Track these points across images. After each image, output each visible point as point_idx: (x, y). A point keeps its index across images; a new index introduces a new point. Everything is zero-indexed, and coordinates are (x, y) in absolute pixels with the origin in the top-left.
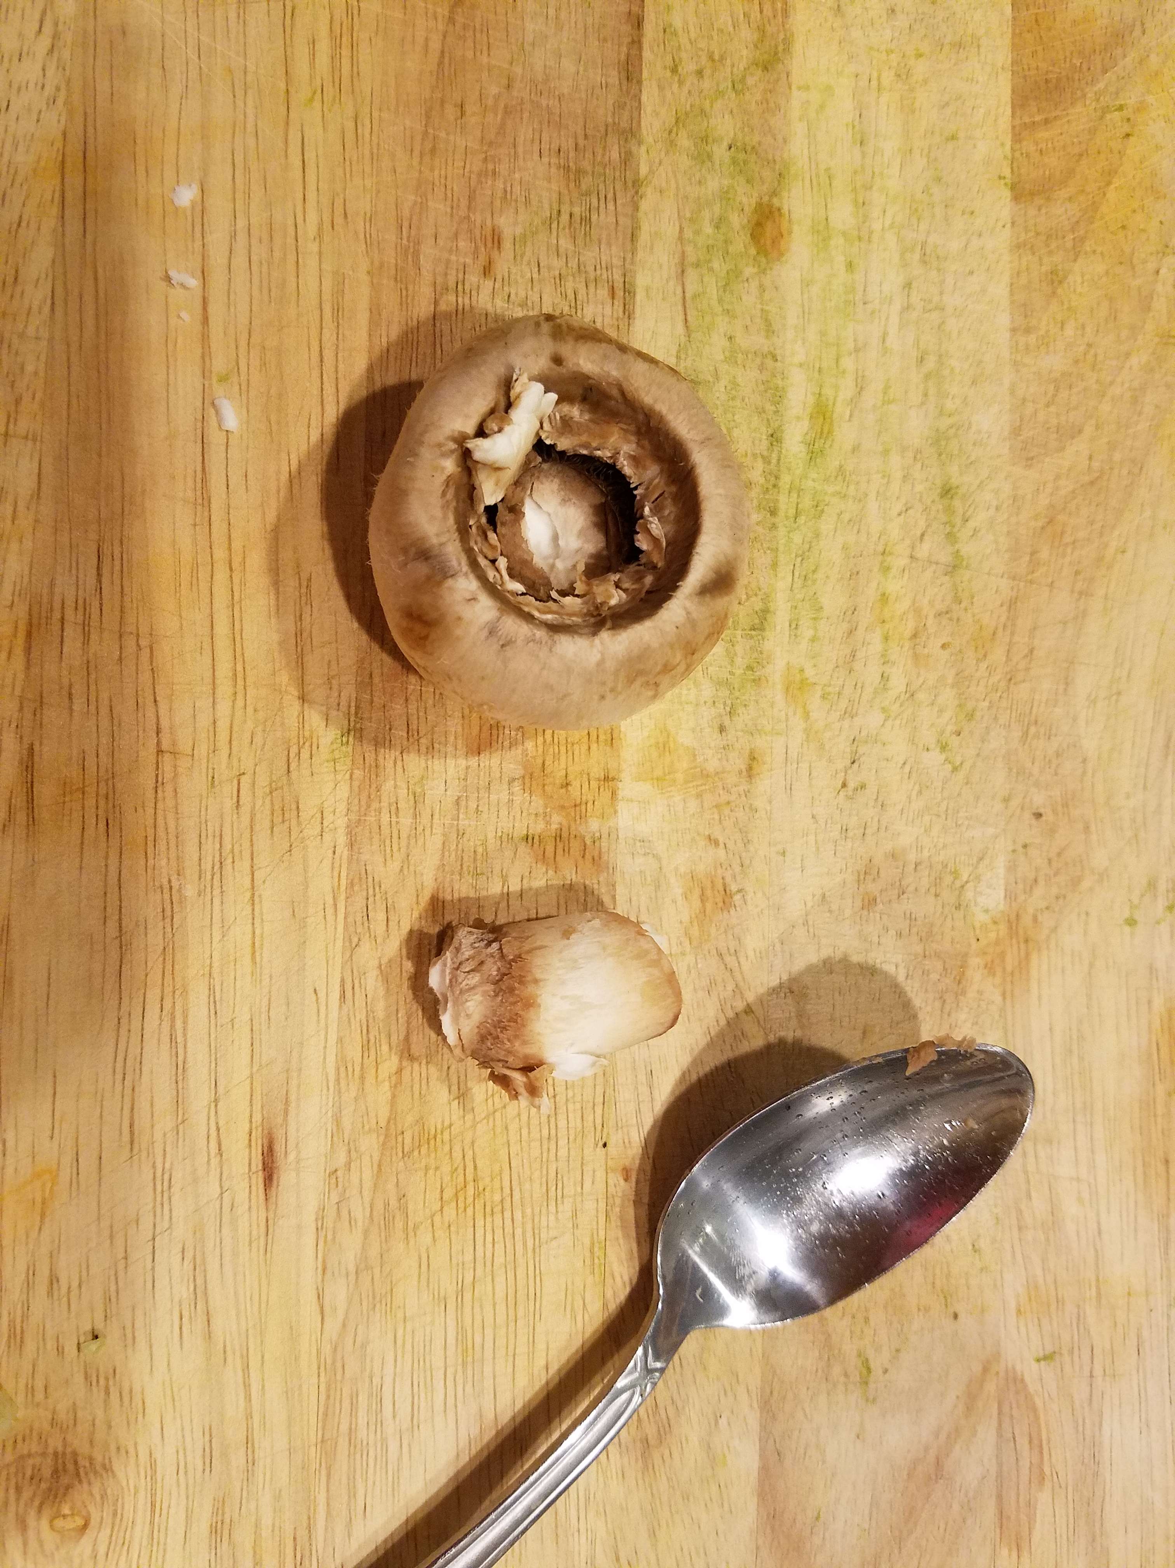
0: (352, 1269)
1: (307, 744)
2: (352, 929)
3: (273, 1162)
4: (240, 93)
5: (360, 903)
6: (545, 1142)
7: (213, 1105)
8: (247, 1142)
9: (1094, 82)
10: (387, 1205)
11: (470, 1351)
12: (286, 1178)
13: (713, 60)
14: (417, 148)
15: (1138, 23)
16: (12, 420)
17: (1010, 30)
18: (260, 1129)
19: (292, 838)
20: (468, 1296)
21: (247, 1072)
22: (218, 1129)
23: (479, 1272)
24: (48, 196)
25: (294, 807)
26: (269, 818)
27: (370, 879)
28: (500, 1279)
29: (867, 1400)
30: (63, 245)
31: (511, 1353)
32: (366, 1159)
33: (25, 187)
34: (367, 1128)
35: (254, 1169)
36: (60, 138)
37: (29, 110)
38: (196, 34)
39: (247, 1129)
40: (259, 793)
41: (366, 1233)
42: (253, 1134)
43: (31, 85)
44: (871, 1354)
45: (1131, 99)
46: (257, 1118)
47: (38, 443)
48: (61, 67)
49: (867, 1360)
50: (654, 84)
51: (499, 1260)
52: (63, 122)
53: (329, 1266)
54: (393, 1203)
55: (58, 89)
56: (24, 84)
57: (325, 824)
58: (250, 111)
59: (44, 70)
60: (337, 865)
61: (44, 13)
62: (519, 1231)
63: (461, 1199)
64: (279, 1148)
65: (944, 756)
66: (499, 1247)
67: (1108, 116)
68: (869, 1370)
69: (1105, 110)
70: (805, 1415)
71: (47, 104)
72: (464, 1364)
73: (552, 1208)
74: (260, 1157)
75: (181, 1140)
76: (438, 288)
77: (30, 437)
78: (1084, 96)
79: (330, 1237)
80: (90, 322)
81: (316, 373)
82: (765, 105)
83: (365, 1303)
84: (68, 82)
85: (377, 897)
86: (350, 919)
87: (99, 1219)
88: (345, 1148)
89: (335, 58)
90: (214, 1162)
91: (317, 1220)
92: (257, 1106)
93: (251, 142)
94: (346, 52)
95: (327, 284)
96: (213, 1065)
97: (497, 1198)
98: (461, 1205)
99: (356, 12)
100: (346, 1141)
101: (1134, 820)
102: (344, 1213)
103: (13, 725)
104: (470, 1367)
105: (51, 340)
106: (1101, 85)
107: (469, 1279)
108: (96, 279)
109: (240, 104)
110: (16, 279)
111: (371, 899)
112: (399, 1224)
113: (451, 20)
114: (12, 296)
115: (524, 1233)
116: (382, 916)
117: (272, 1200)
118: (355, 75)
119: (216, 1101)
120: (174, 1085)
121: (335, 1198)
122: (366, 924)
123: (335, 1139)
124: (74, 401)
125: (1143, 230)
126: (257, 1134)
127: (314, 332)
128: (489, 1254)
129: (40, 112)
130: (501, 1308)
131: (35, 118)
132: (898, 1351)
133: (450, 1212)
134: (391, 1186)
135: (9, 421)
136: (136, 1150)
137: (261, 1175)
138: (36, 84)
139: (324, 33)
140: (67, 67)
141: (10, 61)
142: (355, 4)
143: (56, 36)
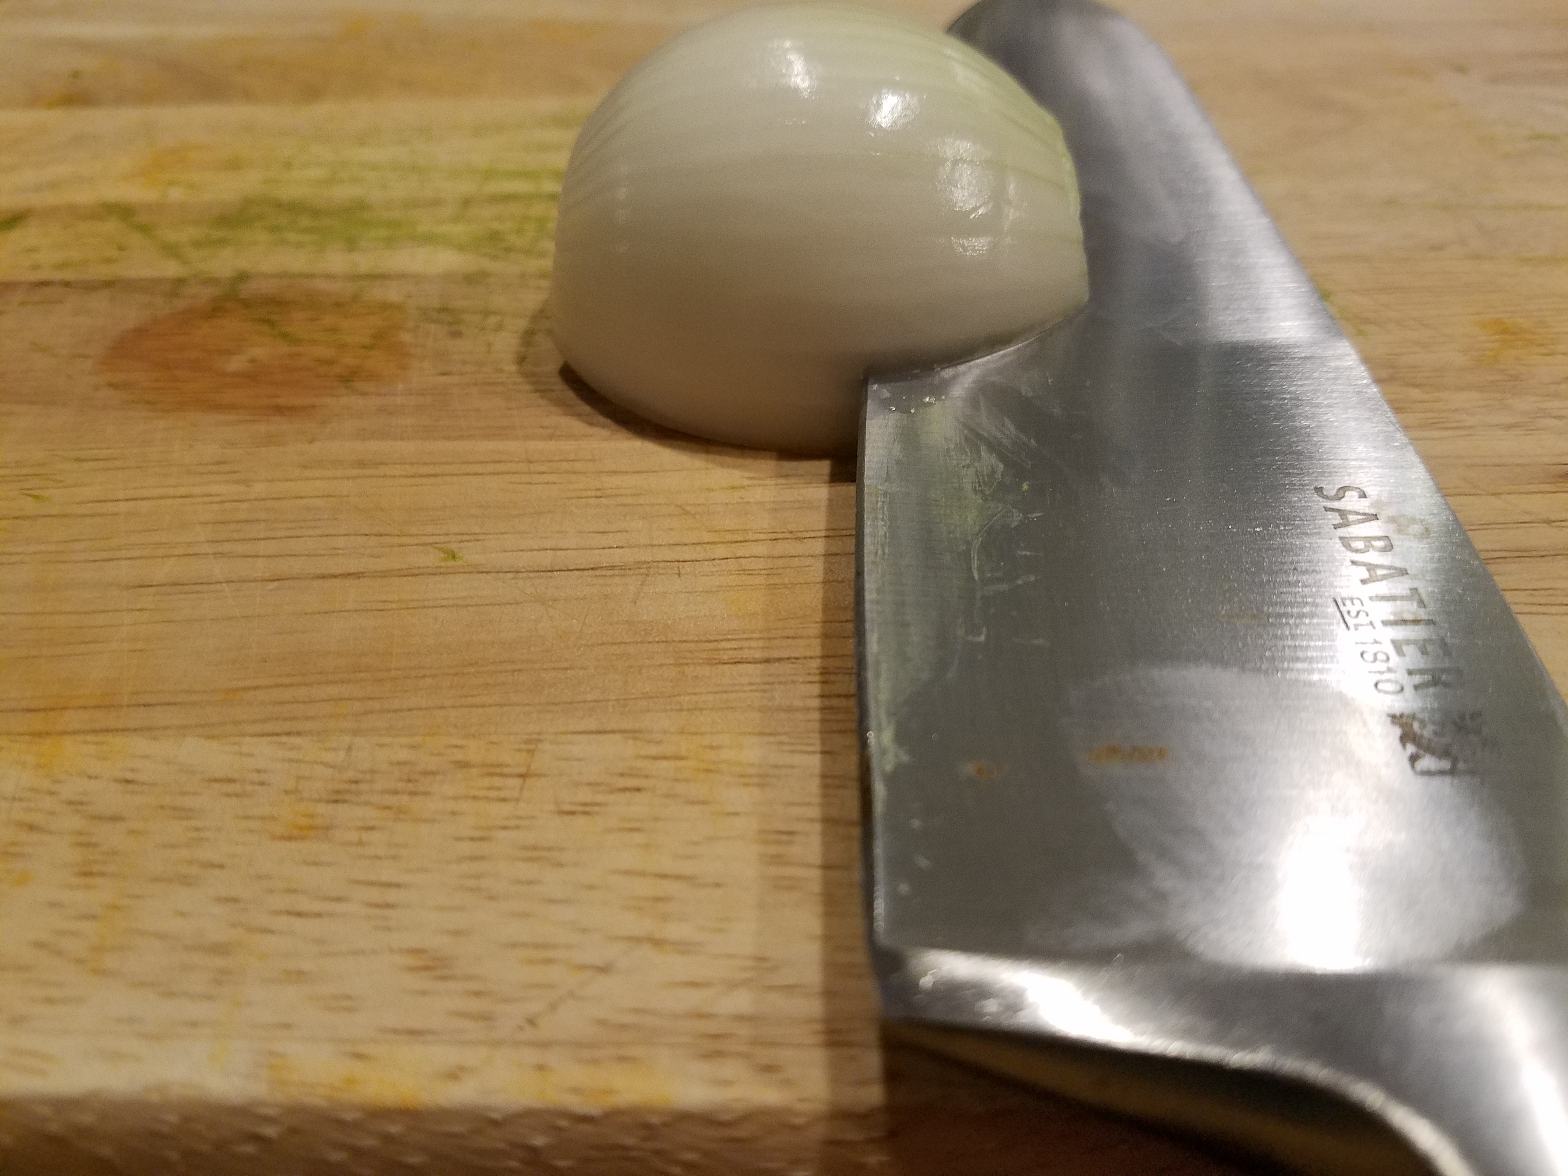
7: (1554, 524)
16: (497, 770)
18: (1560, 484)
21: (1490, 498)
24: (90, 749)
30: (185, 727)
32: (1542, 405)
33: (63, 777)
34: (1501, 406)
47: (543, 737)
77: (531, 747)
80: (331, 691)
88: (1539, 420)
92: (1533, 488)
97: (1522, 320)
98: (1548, 342)
100: (1530, 420)
105: (356, 733)
108: (257, 688)
114: (260, 784)
119: (1548, 522)
123: (1533, 428)
124: (471, 701)
133: (1561, 349)
135: (501, 774)
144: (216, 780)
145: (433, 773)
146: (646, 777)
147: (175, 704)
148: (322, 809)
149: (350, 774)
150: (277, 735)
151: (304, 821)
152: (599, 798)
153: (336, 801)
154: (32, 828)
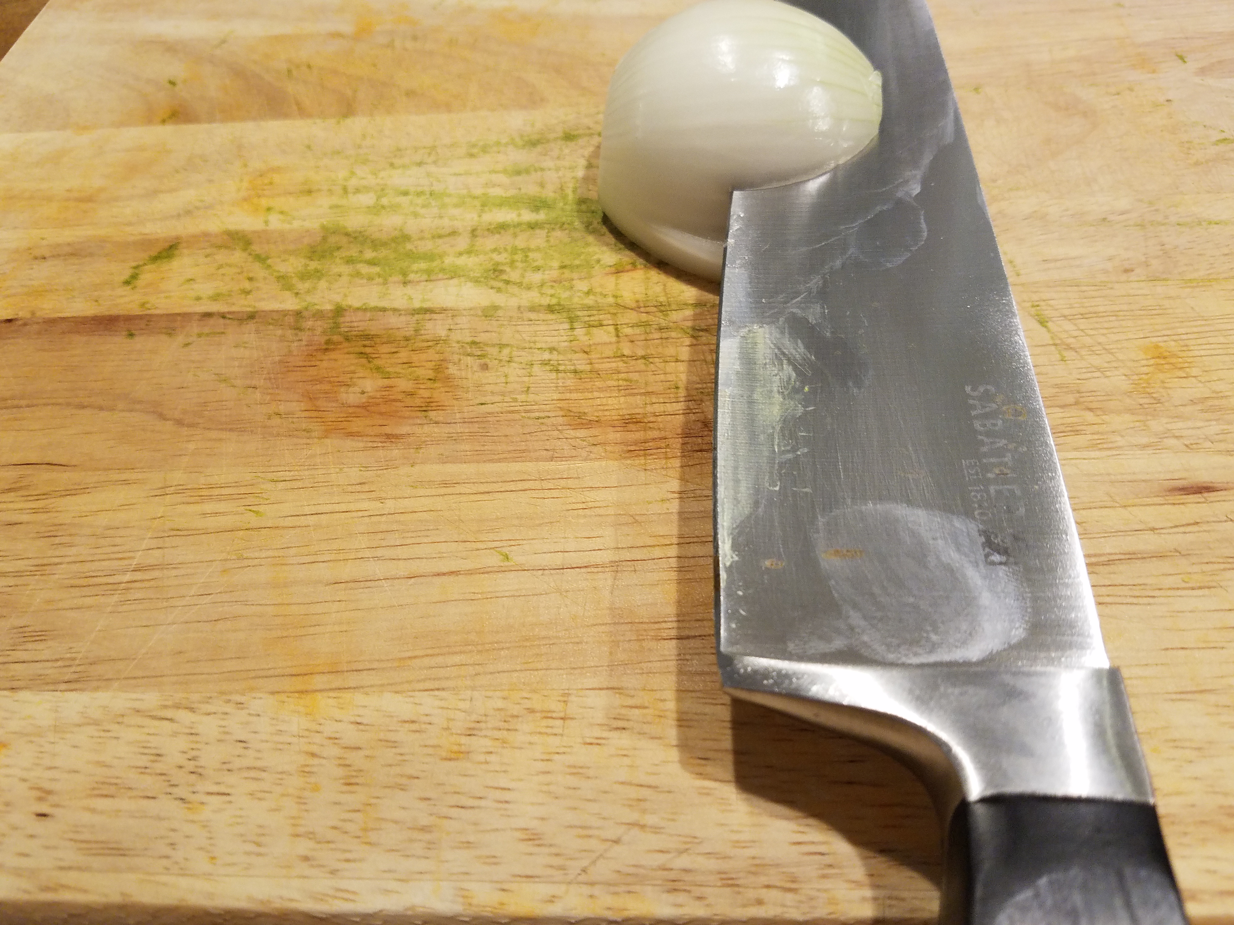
3: (1192, 487)
4: (246, 563)
7: (1156, 531)
8: (1181, 506)
10: (1203, 411)
12: (1204, 477)
15: (230, 66)
16: (550, 715)
18: (1167, 498)
21: (1121, 510)
22: (1176, 526)
24: (331, 702)
30: (382, 685)
32: (1169, 426)
33: (322, 721)
34: (1143, 428)
35: (1203, 500)
36: (277, 696)
37: (247, 723)
38: (188, 598)
39: (1170, 506)
42: (1174, 502)
43: (223, 723)
44: (1214, 139)
46: (1158, 500)
47: (570, 692)
48: (208, 700)
49: (1218, 141)
50: (257, 304)
51: (1222, 340)
52: (260, 695)
54: (1199, 407)
55: (228, 701)
56: (222, 729)
58: (264, 554)
59: (209, 714)
61: (154, 717)
62: (1195, 330)
63: (1181, 365)
64: (1180, 484)
66: (1211, 340)
67: (295, 76)
68: (1225, 139)
69: (291, 78)
71: (242, 709)
73: (1171, 311)
74: (1191, 496)
75: (1196, 552)
77: (565, 699)
78: (280, 88)
80: (456, 659)
84: (222, 693)
88: (1165, 440)
89: (220, 499)
90: (1205, 527)
92: (1149, 501)
93: (292, 552)
94: (216, 492)
95: (422, 492)
96: (1120, 534)
97: (1173, 343)
98: (1186, 365)
99: (181, 487)
100: (1159, 440)
102: (1217, 437)
105: (473, 688)
106: (273, 81)
108: (415, 657)
109: (256, 562)
112: (1216, 402)
113: (194, 426)
114: (430, 724)
115: (1196, 326)
117: (1225, 486)
118: (237, 484)
119: (1153, 529)
120: (1147, 560)
121: (1208, 444)
123: (1160, 447)
124: (531, 666)
126: (1171, 499)
128: (1220, 346)
129: (249, 714)
131: (255, 719)
132: (1205, 126)
133: (1194, 372)
134: (1187, 409)
135: (552, 718)
136: (1214, 584)
137: (1206, 495)
138: (224, 719)
139: (198, 508)
140: (208, 695)
141: (197, 742)
142: (172, 488)
143: (177, 706)
144: (405, 722)
145: (517, 716)
146: (628, 720)
147: (374, 669)
148: (464, 740)
149: (474, 717)
150: (432, 690)
151: (455, 748)
152: (605, 734)
153: (470, 735)
154: (313, 755)
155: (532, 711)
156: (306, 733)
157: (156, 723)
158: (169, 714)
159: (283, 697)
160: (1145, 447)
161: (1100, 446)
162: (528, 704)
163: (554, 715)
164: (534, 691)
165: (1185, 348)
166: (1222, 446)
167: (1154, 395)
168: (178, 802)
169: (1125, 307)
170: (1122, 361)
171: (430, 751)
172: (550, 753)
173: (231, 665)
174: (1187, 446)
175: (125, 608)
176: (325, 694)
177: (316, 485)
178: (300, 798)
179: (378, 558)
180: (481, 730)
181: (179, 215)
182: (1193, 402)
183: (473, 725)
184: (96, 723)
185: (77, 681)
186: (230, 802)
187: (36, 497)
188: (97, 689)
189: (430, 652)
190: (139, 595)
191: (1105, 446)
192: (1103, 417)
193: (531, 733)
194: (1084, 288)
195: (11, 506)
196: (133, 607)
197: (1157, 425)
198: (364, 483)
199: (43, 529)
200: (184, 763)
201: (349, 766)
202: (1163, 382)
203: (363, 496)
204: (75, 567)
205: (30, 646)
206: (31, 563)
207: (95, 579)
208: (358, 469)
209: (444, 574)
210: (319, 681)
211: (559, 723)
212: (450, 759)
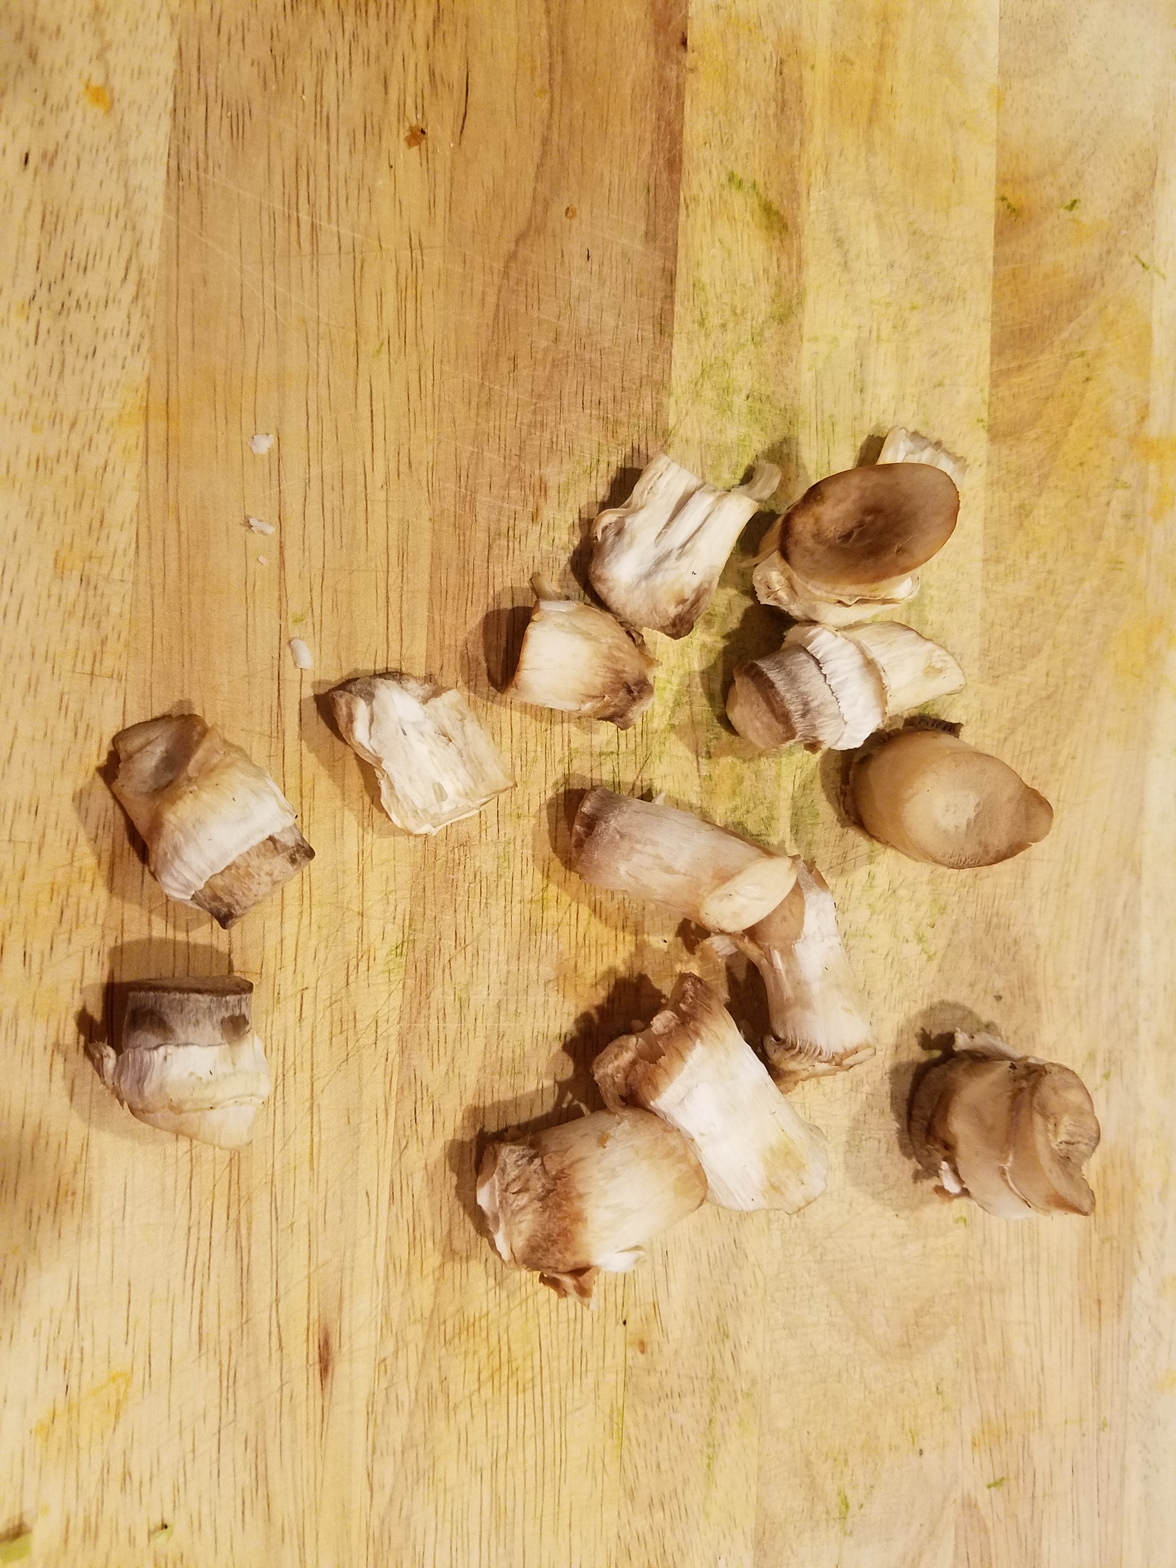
0: (399, 1448)
1: (365, 957)
2: (401, 1132)
3: (328, 1354)
4: (313, 343)
5: (409, 1105)
6: (572, 1323)
7: (274, 1305)
8: (305, 1337)
9: (1060, 331)
10: (431, 1387)
11: (503, 1517)
12: (340, 1368)
13: (735, 314)
14: (475, 400)
15: (1099, 277)
16: (98, 660)
17: (991, 283)
18: (317, 1325)
19: (350, 1047)
20: (501, 1465)
21: (305, 1272)
22: (279, 1326)
23: (512, 1443)
24: (132, 441)
25: (351, 1017)
26: (328, 1029)
27: (419, 1083)
28: (530, 1448)
29: (845, 1534)
30: (147, 489)
31: (538, 1514)
32: (412, 1348)
33: (111, 431)
34: (413, 1318)
35: (311, 1362)
36: (145, 385)
37: (115, 356)
38: (272, 284)
39: (305, 1325)
40: (320, 1006)
41: (411, 1414)
42: (311, 1331)
43: (117, 332)
44: (849, 1493)
45: (1091, 346)
46: (314, 1315)
47: (123, 682)
48: (145, 314)
49: (846, 1498)
50: (684, 335)
51: (530, 1431)
52: (147, 368)
53: (378, 1446)
54: (436, 1385)
55: (142, 336)
56: (110, 332)
57: (379, 1033)
58: (323, 362)
59: (129, 317)
60: (389, 1071)
61: (129, 260)
62: (547, 1405)
63: (496, 1378)
64: (334, 1342)
65: (920, 947)
66: (530, 1420)
67: (1072, 363)
68: (847, 1506)
69: (1069, 357)
70: (793, 1552)
71: (133, 351)
72: (497, 1527)
73: (577, 1382)
74: (317, 1351)
75: (245, 1340)
76: (492, 534)
77: (115, 676)
78: (1052, 344)
79: (379, 1421)
80: (173, 566)
81: (382, 614)
82: (779, 356)
83: (410, 1480)
84: (152, 329)
85: (425, 1100)
86: (400, 1123)
87: (169, 1416)
88: (393, 1339)
89: (400, 309)
90: (276, 1356)
91: (367, 1406)
92: (314, 1305)
93: (324, 392)
94: (410, 305)
95: (393, 530)
96: (275, 1267)
97: (529, 1376)
98: (496, 1383)
99: (420, 266)
101: (1078, 999)
102: (392, 1397)
103: (95, 954)
104: (502, 1530)
105: (135, 583)
106: (1065, 334)
107: (502, 1450)
108: (179, 523)
109: (313, 354)
110: (102, 522)
111: (419, 1103)
112: (441, 1404)
113: (506, 275)
114: (98, 539)
115: (552, 1406)
116: (429, 1118)
117: (327, 1390)
118: (419, 329)
119: (277, 1301)
120: (239, 1288)
121: (384, 1384)
122: (414, 1127)
123: (384, 1331)
124: (158, 641)
125: (1098, 467)
126: (315, 1329)
127: (382, 575)
128: (520, 1428)
129: (125, 358)
130: (531, 1474)
131: (120, 364)
132: (872, 1487)
133: (487, 1391)
134: (434, 1371)
135: (94, 661)
136: (204, 1350)
137: (317, 1367)
138: (122, 331)
139: (390, 286)
140: (152, 314)
141: (97, 307)
142: (419, 257)
143: (140, 284)
144: (103, 515)
145: (98, 627)
147: (167, 480)
148: (76, 575)
149: (102, 584)
151: (68, 565)
152: (71, 715)
153: (81, 579)
154: (73, 425)
155: (104, 642)
156: (98, 417)
157: (123, 265)
158: (133, 276)
159: (142, 390)
160: (387, 1315)
161: (391, 1266)
162: (112, 639)
163: (97, 664)
164: (127, 645)
165: (521, 1387)
166: (380, 1398)
167: (457, 1340)
168: (31, 293)
169: (587, 1332)
170: (508, 1313)
171: (67, 540)
172: (54, 659)
173: (185, 334)
174: (385, 1360)
175: (265, 219)
176: (142, 434)
177: (412, 414)
178: (27, 413)
179: (308, 483)
180: (87, 590)
181: (836, 230)
182: (443, 1380)
183: (92, 583)
184: (127, 202)
185: (179, 177)
186: (27, 345)
187: (420, 107)
188: (168, 198)
189: (184, 539)
190: (280, 232)
191: (391, 1271)
192: (431, 1277)
193: (78, 641)
194: (620, 1292)
195: (411, 78)
196: (266, 228)
197: (414, 1334)
198: (410, 466)
199: (376, 119)
200: (74, 297)
201: (58, 461)
202: (475, 1353)
203: (393, 465)
204: (322, 160)
205: (226, 122)
206: (331, 110)
207: (305, 182)
208: (430, 459)
209: (281, 553)
210: (158, 426)
211: (88, 668)
212: (56, 560)
